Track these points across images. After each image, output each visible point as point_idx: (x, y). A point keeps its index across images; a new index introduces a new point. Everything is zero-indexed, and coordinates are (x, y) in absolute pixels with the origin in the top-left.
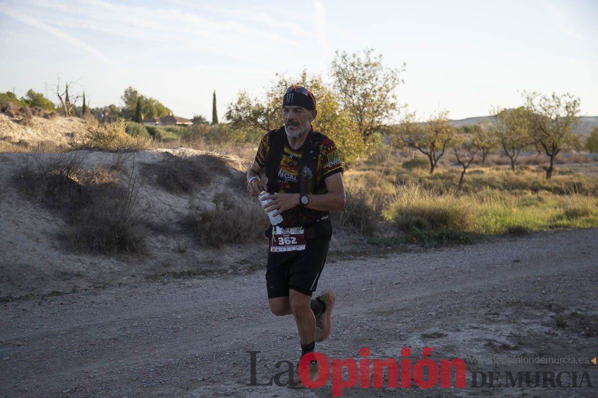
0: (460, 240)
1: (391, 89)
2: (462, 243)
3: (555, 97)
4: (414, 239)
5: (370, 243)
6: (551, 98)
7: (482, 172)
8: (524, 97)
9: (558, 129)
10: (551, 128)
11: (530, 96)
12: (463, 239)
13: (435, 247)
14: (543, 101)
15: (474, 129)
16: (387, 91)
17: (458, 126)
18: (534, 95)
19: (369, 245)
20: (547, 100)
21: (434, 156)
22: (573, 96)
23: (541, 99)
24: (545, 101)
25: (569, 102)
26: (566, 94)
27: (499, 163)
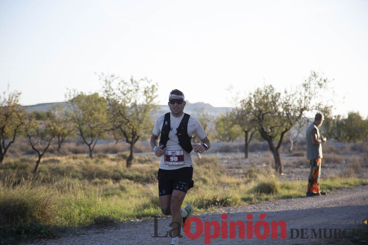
3: (133, 80)
6: (130, 82)
7: (58, 161)
8: (101, 80)
9: (138, 115)
10: (130, 113)
11: (108, 79)
14: (122, 84)
15: (46, 116)
17: (30, 111)
18: (112, 78)
20: (125, 84)
22: (151, 80)
23: (120, 82)
24: (124, 85)
25: (148, 87)
26: (144, 78)
27: (76, 152)
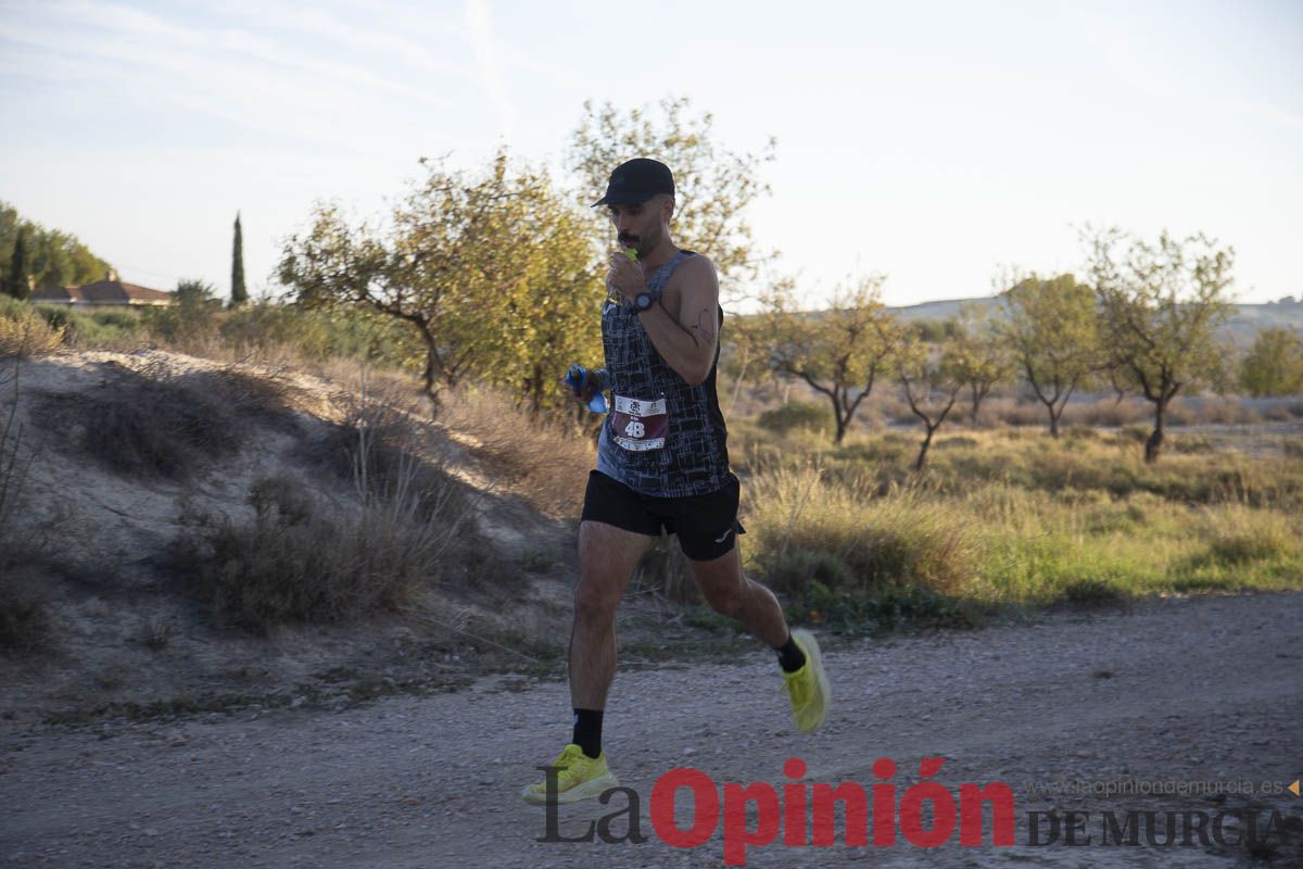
0: (941, 617)
1: (737, 208)
2: (946, 626)
3: (1169, 240)
4: (814, 613)
5: (691, 624)
6: (1158, 246)
7: (973, 443)
8: (1085, 240)
9: (1177, 328)
10: (1156, 326)
11: (1101, 239)
12: (949, 615)
13: (872, 636)
14: (1138, 251)
15: (943, 332)
16: (726, 215)
17: (906, 321)
18: (1113, 236)
19: (690, 630)
20: (1147, 250)
21: (845, 397)
22: (1216, 240)
23: (1133, 246)
24: (1143, 253)
25: (1205, 258)
26: (1196, 236)
27: (1016, 421)
